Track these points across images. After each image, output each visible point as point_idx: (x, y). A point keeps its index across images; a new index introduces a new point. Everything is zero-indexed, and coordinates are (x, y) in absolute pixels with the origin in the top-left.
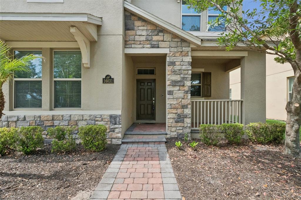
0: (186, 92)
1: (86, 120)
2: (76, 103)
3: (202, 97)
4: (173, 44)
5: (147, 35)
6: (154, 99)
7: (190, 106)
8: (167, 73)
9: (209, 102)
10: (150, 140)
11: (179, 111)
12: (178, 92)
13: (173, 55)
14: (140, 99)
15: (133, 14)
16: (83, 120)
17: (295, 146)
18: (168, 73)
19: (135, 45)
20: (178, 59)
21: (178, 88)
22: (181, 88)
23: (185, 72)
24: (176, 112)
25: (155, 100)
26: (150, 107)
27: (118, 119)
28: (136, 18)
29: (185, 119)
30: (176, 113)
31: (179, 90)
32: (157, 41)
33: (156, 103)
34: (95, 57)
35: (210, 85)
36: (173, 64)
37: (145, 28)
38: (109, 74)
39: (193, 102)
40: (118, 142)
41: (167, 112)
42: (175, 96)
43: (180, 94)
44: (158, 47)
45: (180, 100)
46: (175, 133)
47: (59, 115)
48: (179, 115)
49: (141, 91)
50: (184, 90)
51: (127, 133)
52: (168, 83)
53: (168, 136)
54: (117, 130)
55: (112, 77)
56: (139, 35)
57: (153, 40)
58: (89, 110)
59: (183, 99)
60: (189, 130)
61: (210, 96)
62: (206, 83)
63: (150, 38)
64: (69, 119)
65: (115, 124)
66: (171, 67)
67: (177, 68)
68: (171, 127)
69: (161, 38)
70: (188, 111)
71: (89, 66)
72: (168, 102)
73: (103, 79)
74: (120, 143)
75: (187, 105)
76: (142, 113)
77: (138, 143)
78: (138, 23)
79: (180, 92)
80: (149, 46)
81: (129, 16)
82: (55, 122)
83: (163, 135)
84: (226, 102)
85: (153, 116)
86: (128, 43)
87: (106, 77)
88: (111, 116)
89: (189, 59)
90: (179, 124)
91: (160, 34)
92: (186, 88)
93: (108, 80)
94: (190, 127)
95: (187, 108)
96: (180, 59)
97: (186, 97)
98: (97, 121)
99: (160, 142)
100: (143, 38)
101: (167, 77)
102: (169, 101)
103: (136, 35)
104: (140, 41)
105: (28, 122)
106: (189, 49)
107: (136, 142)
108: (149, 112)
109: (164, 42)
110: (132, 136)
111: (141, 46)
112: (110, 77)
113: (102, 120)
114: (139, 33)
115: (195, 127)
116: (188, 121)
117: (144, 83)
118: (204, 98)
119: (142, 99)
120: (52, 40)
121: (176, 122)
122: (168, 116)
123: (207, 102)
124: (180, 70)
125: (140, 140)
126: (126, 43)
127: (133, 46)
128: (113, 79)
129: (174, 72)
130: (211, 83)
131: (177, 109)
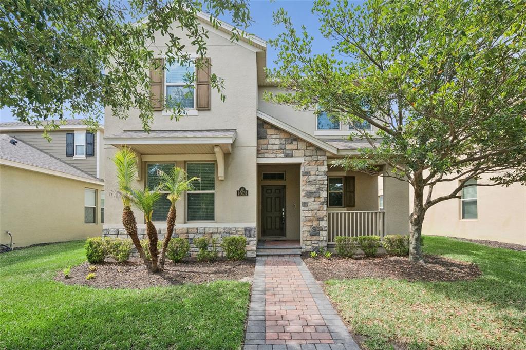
0: (322, 204)
1: (221, 232)
2: (210, 216)
3: (344, 208)
4: (308, 153)
5: (280, 144)
6: (283, 210)
7: (325, 219)
8: (301, 183)
9: (355, 214)
10: (285, 253)
11: (315, 224)
12: (313, 204)
13: (308, 165)
14: (267, 211)
15: (265, 122)
16: (217, 233)
17: (415, 252)
18: (303, 184)
19: (268, 154)
20: (313, 169)
21: (313, 199)
22: (317, 199)
23: (320, 182)
24: (311, 224)
25: (285, 212)
26: (278, 219)
27: (252, 232)
28: (269, 126)
29: (321, 232)
30: (311, 226)
31: (314, 201)
32: (290, 150)
33: (287, 215)
34: (229, 169)
35: (354, 192)
36: (307, 173)
37: (278, 136)
38: (244, 187)
39: (329, 214)
40: (253, 254)
41: (301, 225)
42: (311, 207)
43: (316, 206)
44: (292, 156)
45: (316, 211)
46: (310, 247)
47: (194, 228)
48: (314, 227)
49: (267, 201)
50: (319, 201)
51: (259, 247)
52: (302, 194)
53: (303, 250)
54: (251, 243)
55: (246, 190)
56: (272, 144)
57: (287, 149)
58: (224, 223)
59: (319, 211)
60: (325, 244)
61: (354, 206)
62: (348, 190)
63: (283, 147)
64: (203, 232)
65: (250, 237)
66: (306, 177)
67: (312, 178)
68: (306, 240)
69: (295, 147)
70: (324, 224)
71: (223, 178)
72: (302, 214)
73: (238, 191)
74: (255, 255)
75: (323, 217)
76: (269, 227)
77: (273, 255)
78: (270, 132)
79: (315, 203)
80: (282, 155)
81: (261, 124)
82: (189, 235)
83: (297, 250)
84: (374, 214)
85: (282, 231)
86: (260, 152)
87: (240, 189)
88: (246, 229)
89: (324, 168)
90: (315, 238)
91: (294, 142)
92: (322, 200)
93: (242, 192)
94: (326, 241)
95: (323, 220)
96: (315, 168)
97: (321, 208)
98: (232, 234)
99: (295, 255)
100: (277, 147)
101: (302, 188)
102: (304, 213)
103: (269, 144)
104: (273, 150)
105: (163, 235)
106: (325, 158)
107: (271, 255)
108: (278, 227)
109: (298, 151)
110: (264, 250)
111: (274, 155)
112: (245, 189)
113: (237, 233)
114: (271, 141)
115: (333, 241)
116: (324, 234)
117: (271, 190)
118: (345, 209)
119: (269, 209)
120: (187, 153)
121: (311, 235)
122: (303, 229)
123: (349, 214)
124: (315, 180)
125: (275, 253)
126: (259, 153)
127: (265, 155)
128: (247, 191)
129: (309, 183)
130: (354, 190)
131: (312, 221)
